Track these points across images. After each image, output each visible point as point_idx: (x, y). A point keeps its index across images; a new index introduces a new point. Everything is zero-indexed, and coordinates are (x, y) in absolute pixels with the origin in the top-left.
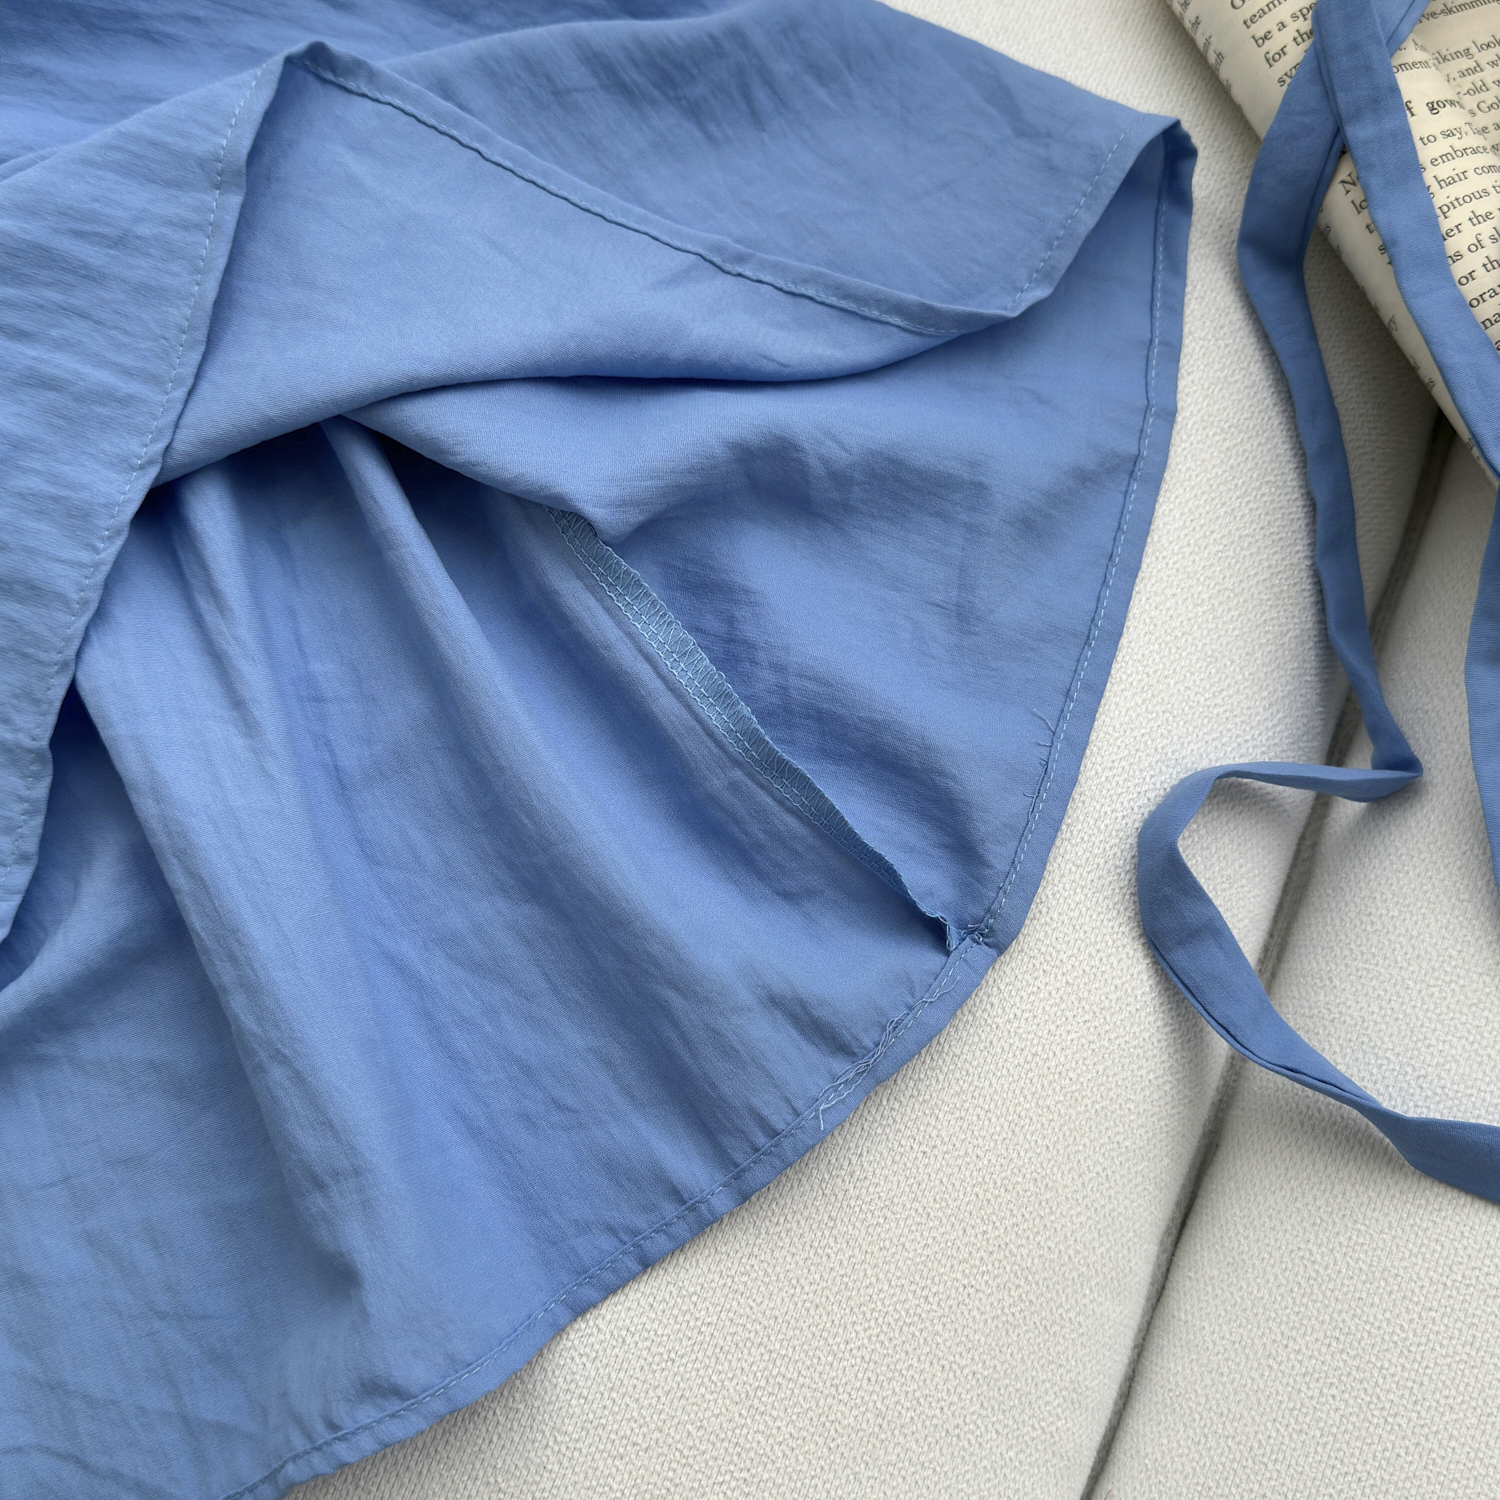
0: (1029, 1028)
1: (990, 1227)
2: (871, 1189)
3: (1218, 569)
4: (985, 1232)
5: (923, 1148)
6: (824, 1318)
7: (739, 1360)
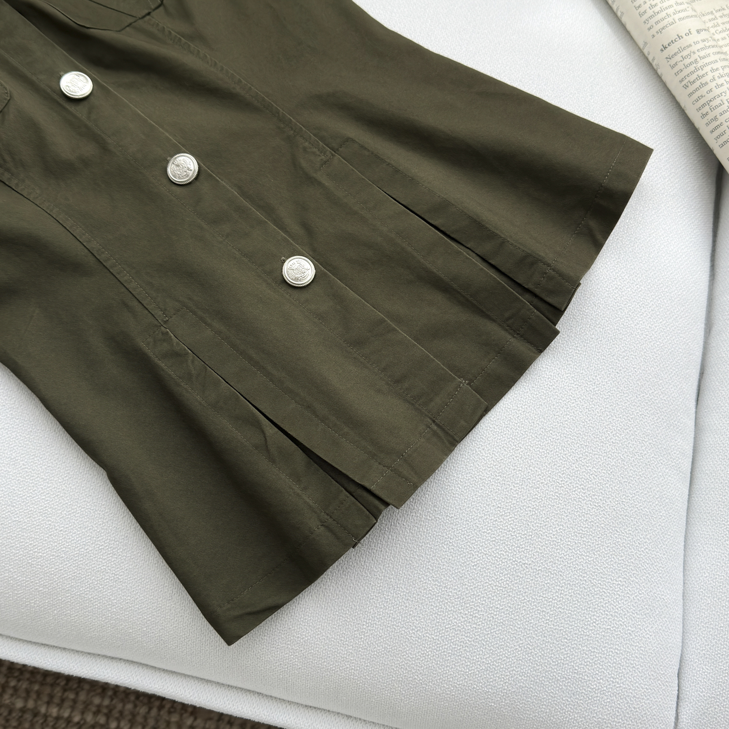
0: (643, 327)
1: (645, 394)
2: (602, 387)
3: (668, 166)
4: (643, 396)
5: (617, 371)
6: (596, 431)
7: (571, 449)
